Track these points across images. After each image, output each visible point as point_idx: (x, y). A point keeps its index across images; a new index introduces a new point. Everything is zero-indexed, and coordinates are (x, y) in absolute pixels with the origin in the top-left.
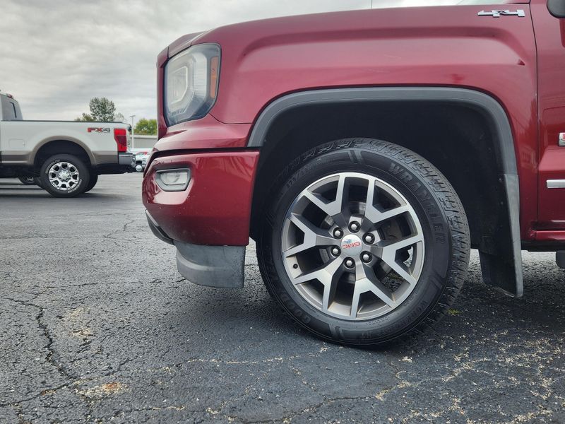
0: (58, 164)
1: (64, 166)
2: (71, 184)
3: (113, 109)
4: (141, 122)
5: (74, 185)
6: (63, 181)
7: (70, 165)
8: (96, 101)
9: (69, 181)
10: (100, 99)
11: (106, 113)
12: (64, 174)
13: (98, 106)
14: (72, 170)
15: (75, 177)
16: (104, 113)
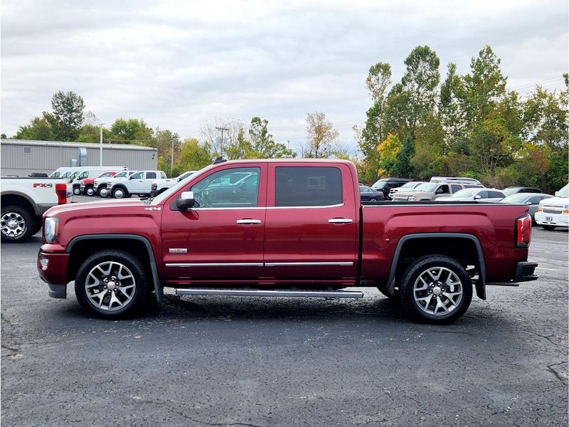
0: (7, 215)
1: (13, 216)
2: (18, 231)
3: (82, 106)
4: (118, 123)
5: (21, 232)
6: (11, 228)
7: (18, 215)
8: (61, 95)
9: (17, 229)
10: (65, 94)
11: (73, 111)
12: (12, 223)
13: (63, 103)
14: (19, 219)
15: (21, 225)
16: (71, 111)
